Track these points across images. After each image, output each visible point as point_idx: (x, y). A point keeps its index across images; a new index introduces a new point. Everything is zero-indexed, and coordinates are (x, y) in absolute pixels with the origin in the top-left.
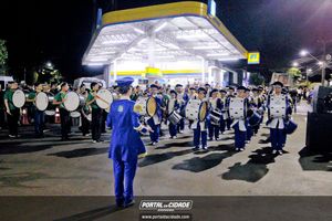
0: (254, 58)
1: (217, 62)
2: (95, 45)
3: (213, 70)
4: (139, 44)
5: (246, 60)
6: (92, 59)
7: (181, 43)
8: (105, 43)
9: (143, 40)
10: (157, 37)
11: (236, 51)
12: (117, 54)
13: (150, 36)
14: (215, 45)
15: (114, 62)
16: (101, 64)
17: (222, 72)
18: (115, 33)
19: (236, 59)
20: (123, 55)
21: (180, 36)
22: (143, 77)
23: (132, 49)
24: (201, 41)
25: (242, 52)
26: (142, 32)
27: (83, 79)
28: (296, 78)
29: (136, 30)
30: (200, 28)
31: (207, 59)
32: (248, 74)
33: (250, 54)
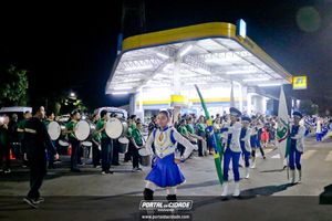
0: (301, 83)
1: (257, 89)
2: (117, 72)
3: (253, 97)
4: (165, 69)
5: (291, 85)
6: (117, 87)
7: (212, 67)
8: (128, 69)
9: (169, 65)
10: (184, 61)
11: (277, 76)
12: (142, 81)
13: (176, 60)
14: (252, 69)
15: (140, 90)
16: (126, 93)
17: (265, 100)
18: (138, 58)
19: (279, 84)
20: (149, 83)
21: (210, 60)
23: (157, 76)
24: (234, 65)
25: (285, 77)
26: (167, 57)
29: (160, 54)
30: (231, 50)
31: (245, 85)
32: (298, 101)
33: (296, 79)
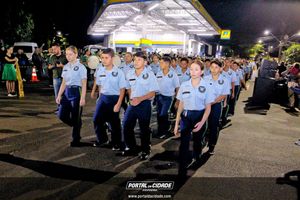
0: (226, 35)
1: (196, 37)
3: (192, 42)
4: (135, 19)
5: (219, 36)
6: (96, 30)
7: (168, 20)
10: (149, 14)
11: (212, 28)
12: (116, 27)
13: (144, 13)
14: (196, 23)
15: (114, 33)
16: (102, 34)
17: (200, 45)
19: (211, 35)
20: (121, 28)
21: (168, 14)
22: (137, 46)
23: (129, 23)
24: (184, 19)
25: (216, 29)
26: (138, 10)
27: (91, 46)
28: (260, 53)
29: (134, 8)
30: (184, 8)
31: (188, 33)
32: (221, 47)
33: (223, 31)
